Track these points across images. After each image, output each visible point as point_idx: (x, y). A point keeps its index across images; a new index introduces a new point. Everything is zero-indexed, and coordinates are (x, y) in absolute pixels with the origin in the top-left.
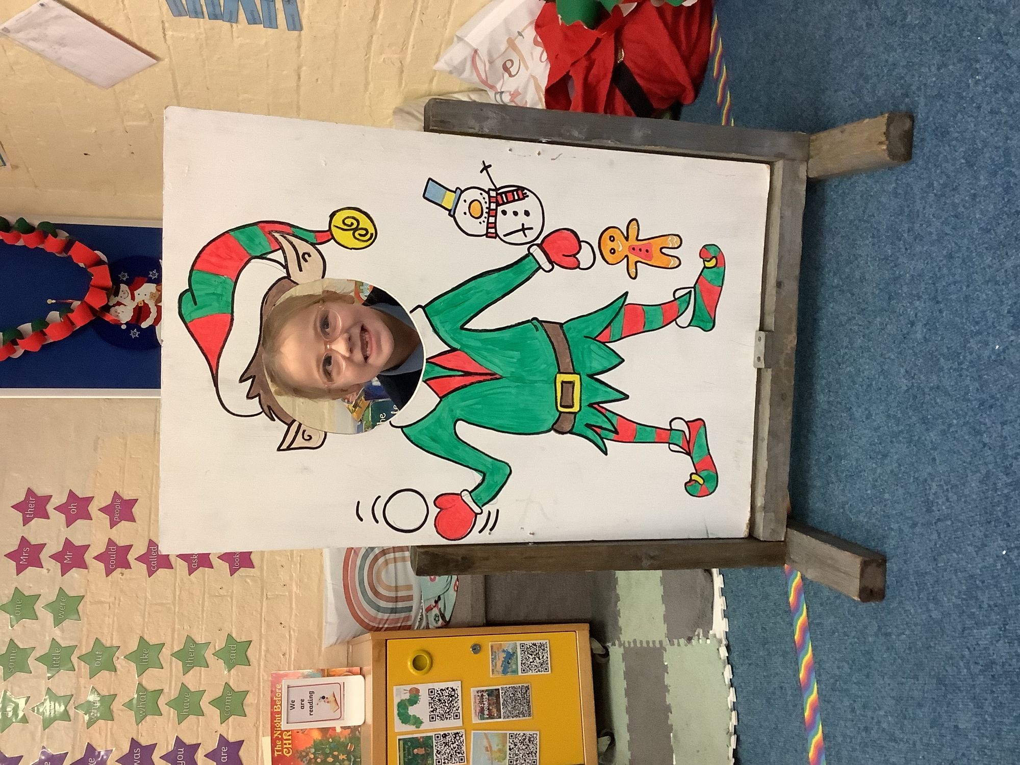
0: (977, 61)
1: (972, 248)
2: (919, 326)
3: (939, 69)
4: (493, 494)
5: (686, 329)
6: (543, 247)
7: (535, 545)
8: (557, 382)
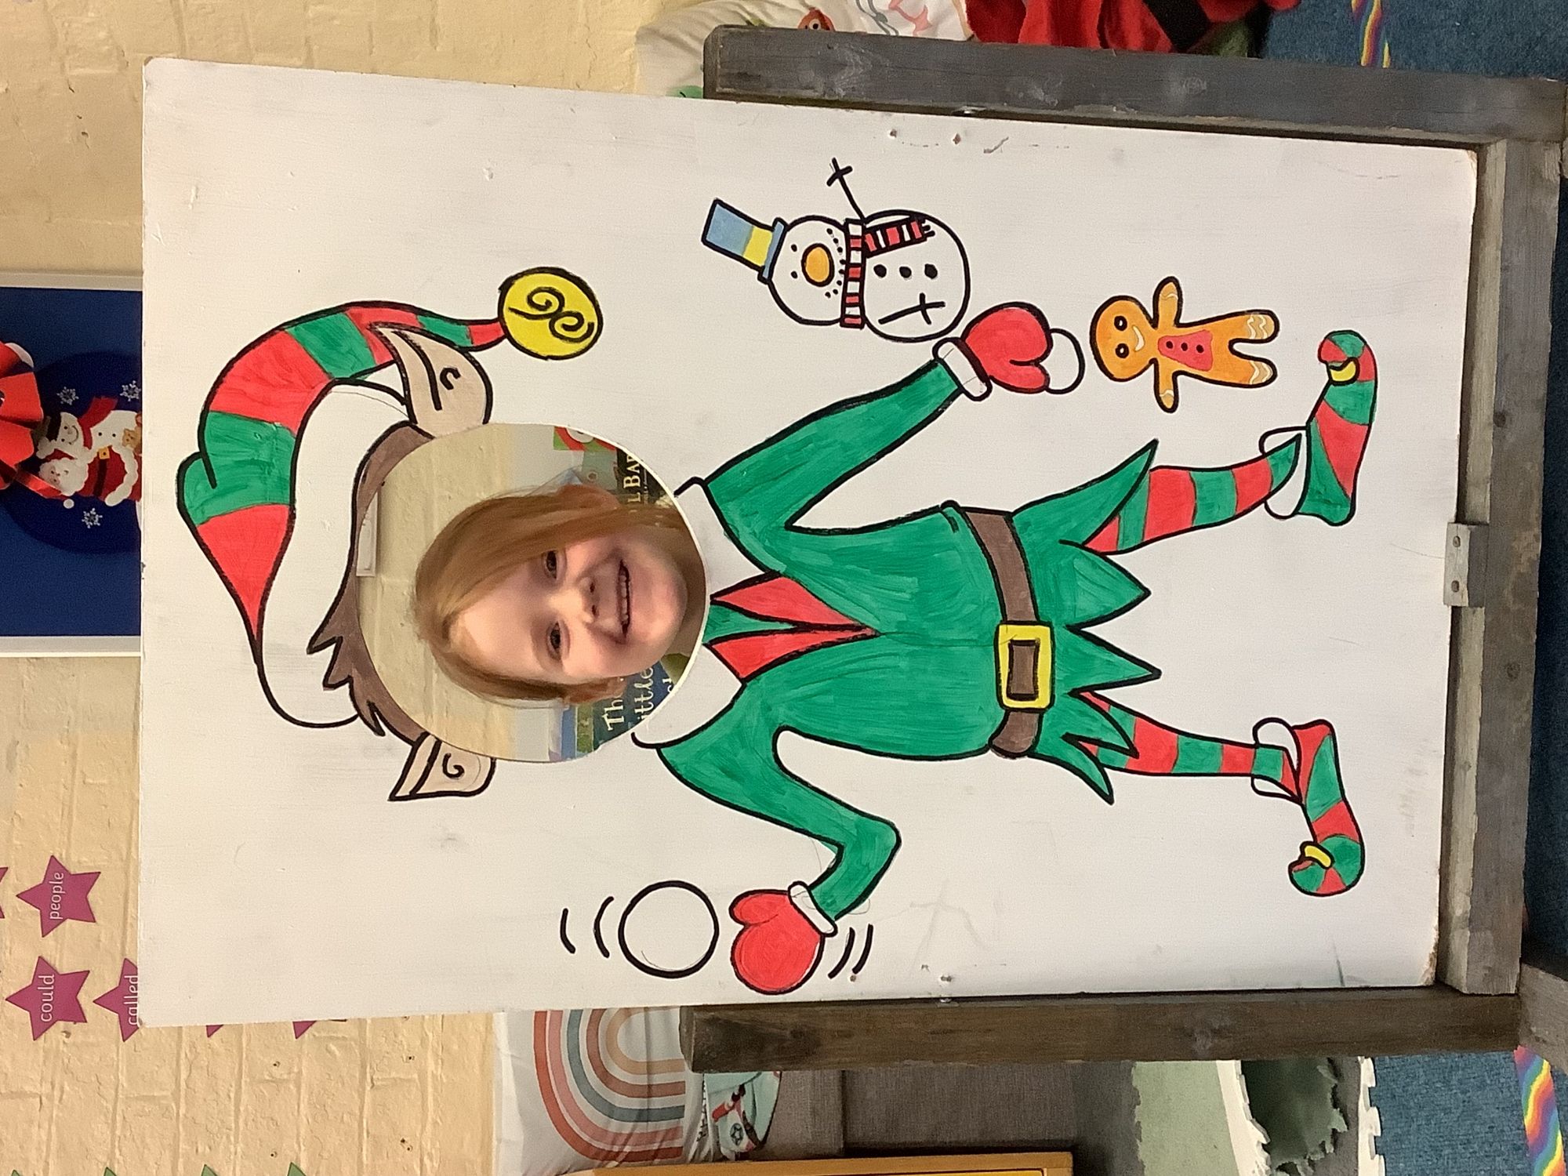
4: (861, 890)
5: (1288, 520)
6: (967, 345)
7: (956, 1005)
8: (1000, 642)
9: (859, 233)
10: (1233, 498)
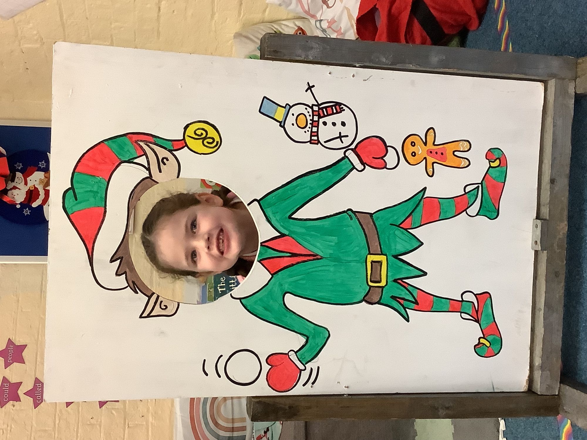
4: (315, 354)
5: (474, 217)
6: (356, 151)
7: (350, 397)
8: (367, 261)
9: (317, 110)
10: (454, 209)
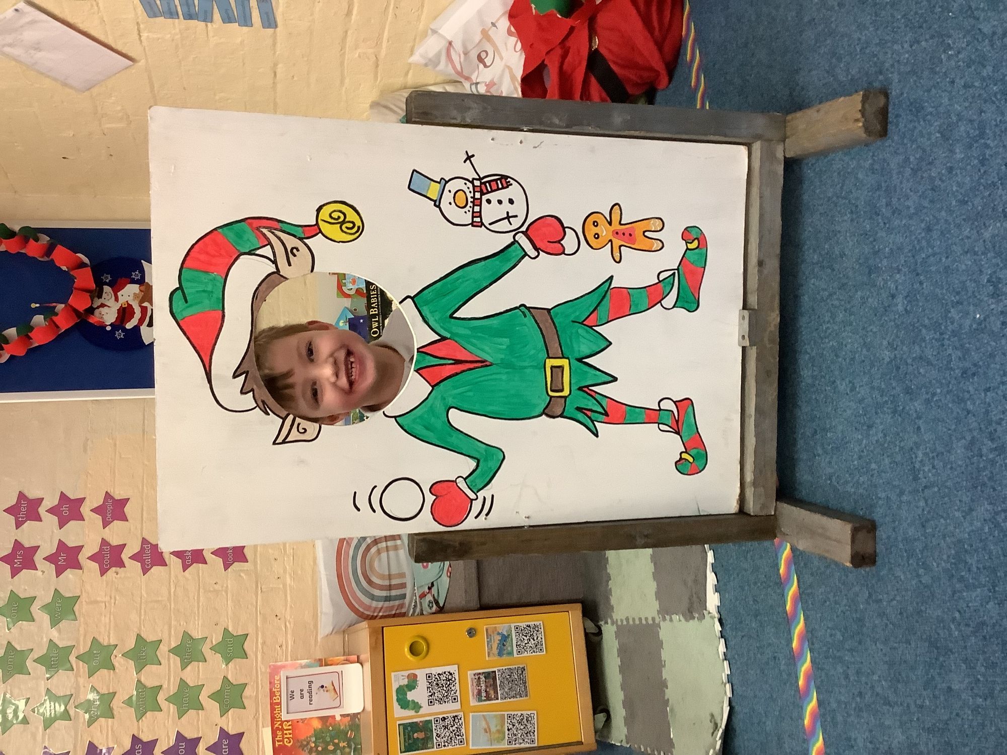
0: (950, 36)
1: (950, 219)
2: (899, 299)
3: (911, 46)
4: (488, 479)
5: (671, 310)
6: (528, 235)
7: (531, 528)
8: (547, 366)
9: (479, 185)
10: (647, 301)
